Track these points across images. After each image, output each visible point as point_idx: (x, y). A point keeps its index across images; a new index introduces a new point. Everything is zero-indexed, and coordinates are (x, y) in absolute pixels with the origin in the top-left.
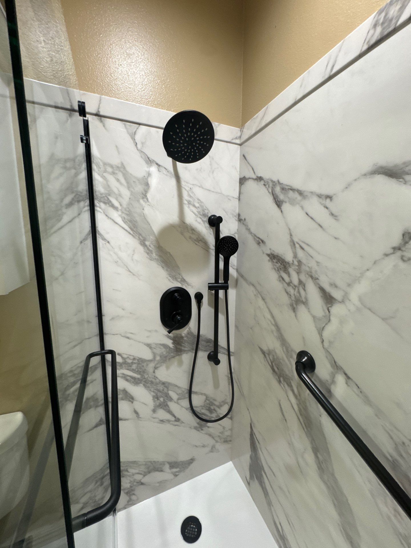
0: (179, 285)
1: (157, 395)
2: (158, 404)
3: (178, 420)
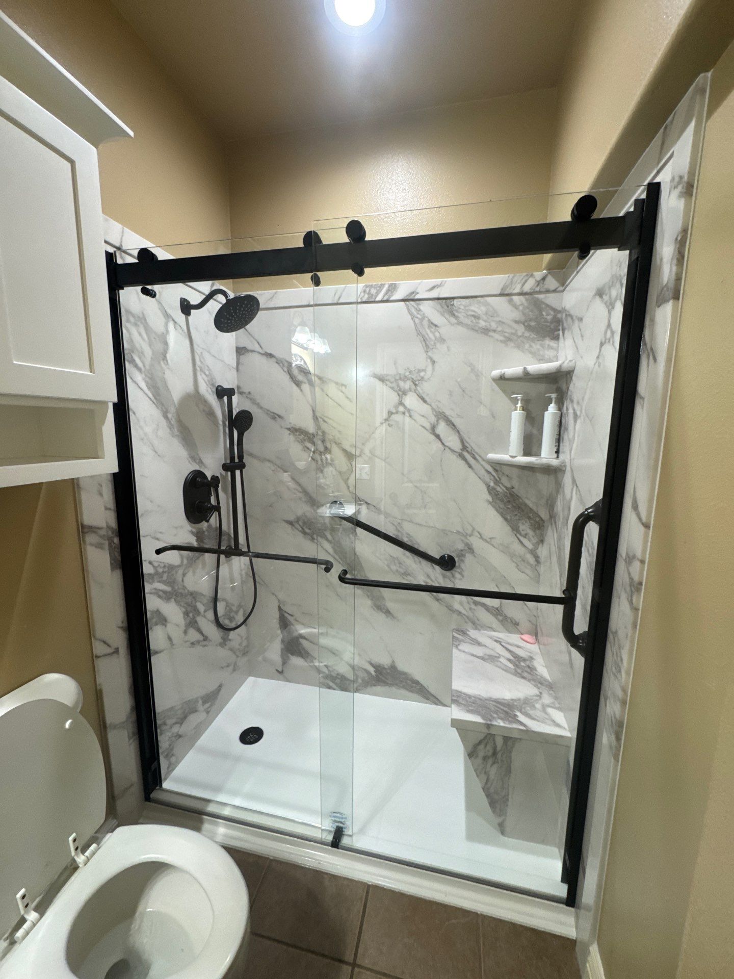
0: (197, 468)
1: (187, 610)
2: (188, 622)
3: (206, 638)
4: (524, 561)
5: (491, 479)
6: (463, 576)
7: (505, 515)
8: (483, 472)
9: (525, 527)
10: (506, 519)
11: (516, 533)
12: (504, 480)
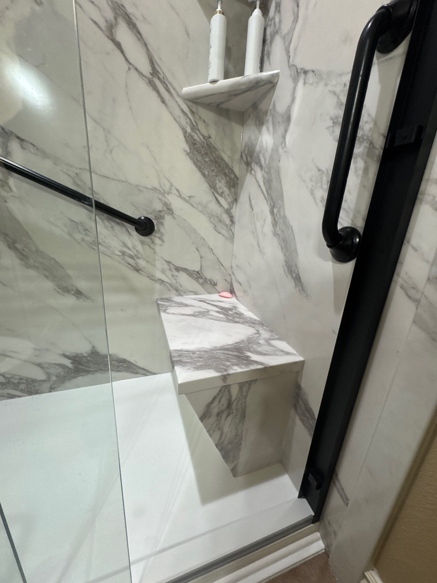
4: (220, 221)
5: (187, 123)
6: (163, 242)
7: (203, 169)
8: (178, 112)
9: (221, 185)
10: (204, 175)
11: (213, 191)
12: (201, 126)
